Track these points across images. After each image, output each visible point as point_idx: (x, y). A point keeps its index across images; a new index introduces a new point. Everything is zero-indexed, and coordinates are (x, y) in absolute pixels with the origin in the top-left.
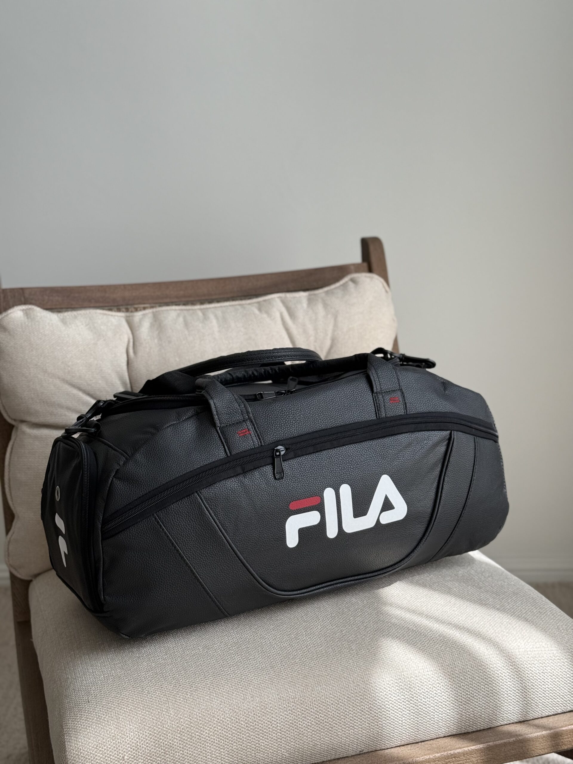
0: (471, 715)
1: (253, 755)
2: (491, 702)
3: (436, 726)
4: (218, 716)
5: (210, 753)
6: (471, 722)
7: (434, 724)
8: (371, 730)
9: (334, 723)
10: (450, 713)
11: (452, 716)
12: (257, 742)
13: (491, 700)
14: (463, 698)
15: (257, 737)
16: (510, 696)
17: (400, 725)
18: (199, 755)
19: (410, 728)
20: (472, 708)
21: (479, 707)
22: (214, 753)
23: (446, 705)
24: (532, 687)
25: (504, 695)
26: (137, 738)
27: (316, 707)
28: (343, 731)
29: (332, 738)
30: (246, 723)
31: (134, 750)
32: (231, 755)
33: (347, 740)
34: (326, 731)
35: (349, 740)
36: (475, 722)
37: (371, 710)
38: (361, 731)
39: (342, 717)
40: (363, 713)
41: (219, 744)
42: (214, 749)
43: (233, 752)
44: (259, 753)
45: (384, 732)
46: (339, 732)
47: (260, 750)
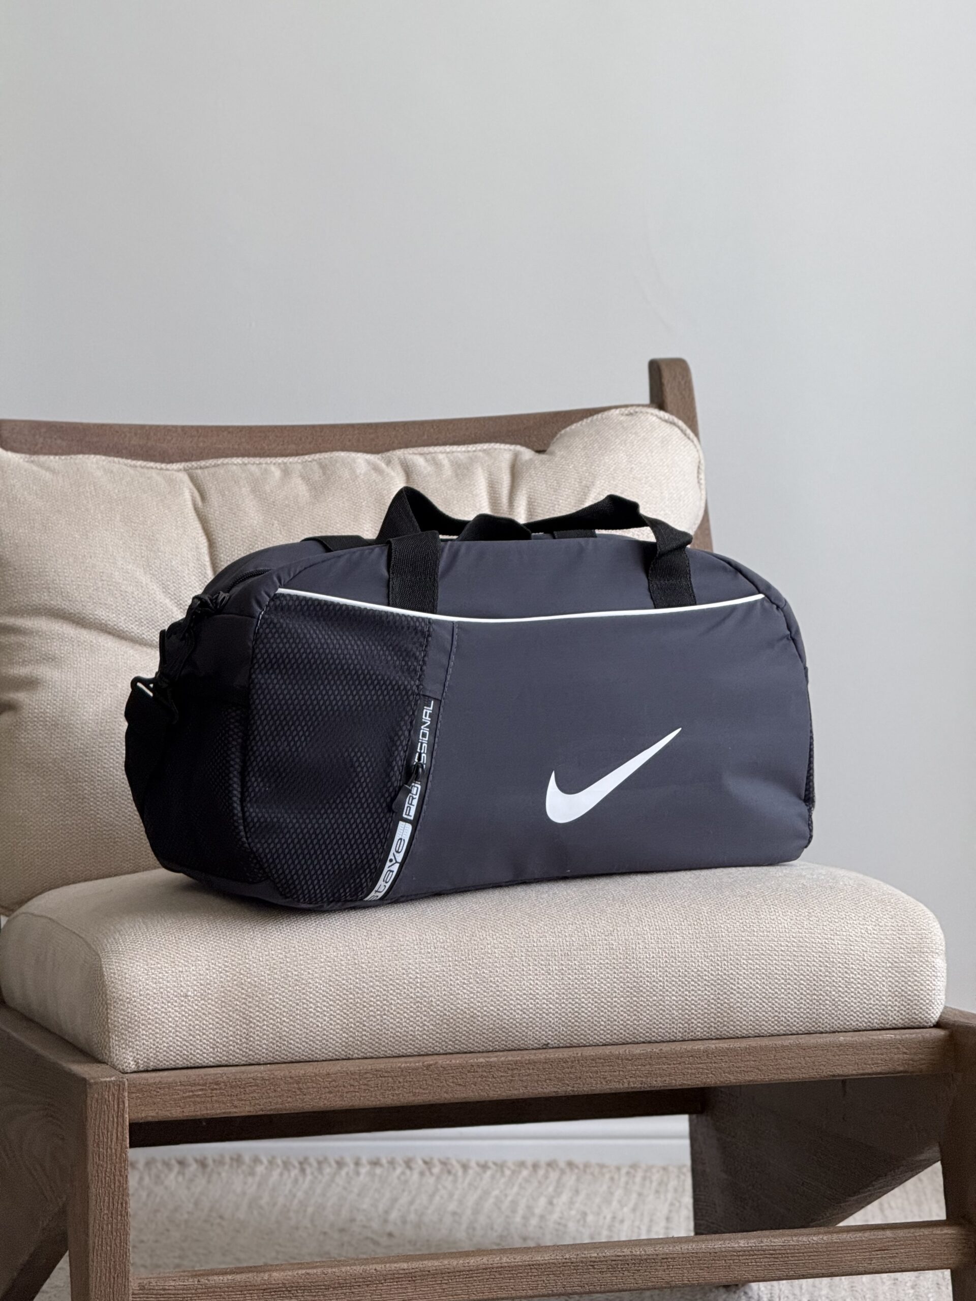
0: (726, 1005)
1: (378, 1017)
2: (758, 988)
3: (667, 1016)
5: (314, 1004)
6: (725, 1017)
7: (664, 1011)
8: (563, 1005)
9: (505, 986)
10: (689, 997)
11: (693, 1002)
12: (385, 997)
13: (757, 985)
14: (712, 975)
15: (384, 990)
16: (789, 984)
17: (609, 1004)
18: (297, 1004)
19: (625, 1012)
20: (725, 993)
21: (738, 993)
22: (319, 1005)
23: (683, 983)
24: (827, 973)
25: (779, 980)
27: (476, 959)
29: (501, 1009)
30: (370, 967)
32: (345, 1014)
33: (524, 1015)
35: (527, 1017)
36: (732, 1018)
37: (562, 974)
38: (547, 1005)
39: (517, 978)
40: (549, 976)
41: (327, 993)
42: (320, 999)
43: (348, 1008)
44: (388, 1016)
45: (583, 1012)
46: (512, 1000)
47: (388, 1011)
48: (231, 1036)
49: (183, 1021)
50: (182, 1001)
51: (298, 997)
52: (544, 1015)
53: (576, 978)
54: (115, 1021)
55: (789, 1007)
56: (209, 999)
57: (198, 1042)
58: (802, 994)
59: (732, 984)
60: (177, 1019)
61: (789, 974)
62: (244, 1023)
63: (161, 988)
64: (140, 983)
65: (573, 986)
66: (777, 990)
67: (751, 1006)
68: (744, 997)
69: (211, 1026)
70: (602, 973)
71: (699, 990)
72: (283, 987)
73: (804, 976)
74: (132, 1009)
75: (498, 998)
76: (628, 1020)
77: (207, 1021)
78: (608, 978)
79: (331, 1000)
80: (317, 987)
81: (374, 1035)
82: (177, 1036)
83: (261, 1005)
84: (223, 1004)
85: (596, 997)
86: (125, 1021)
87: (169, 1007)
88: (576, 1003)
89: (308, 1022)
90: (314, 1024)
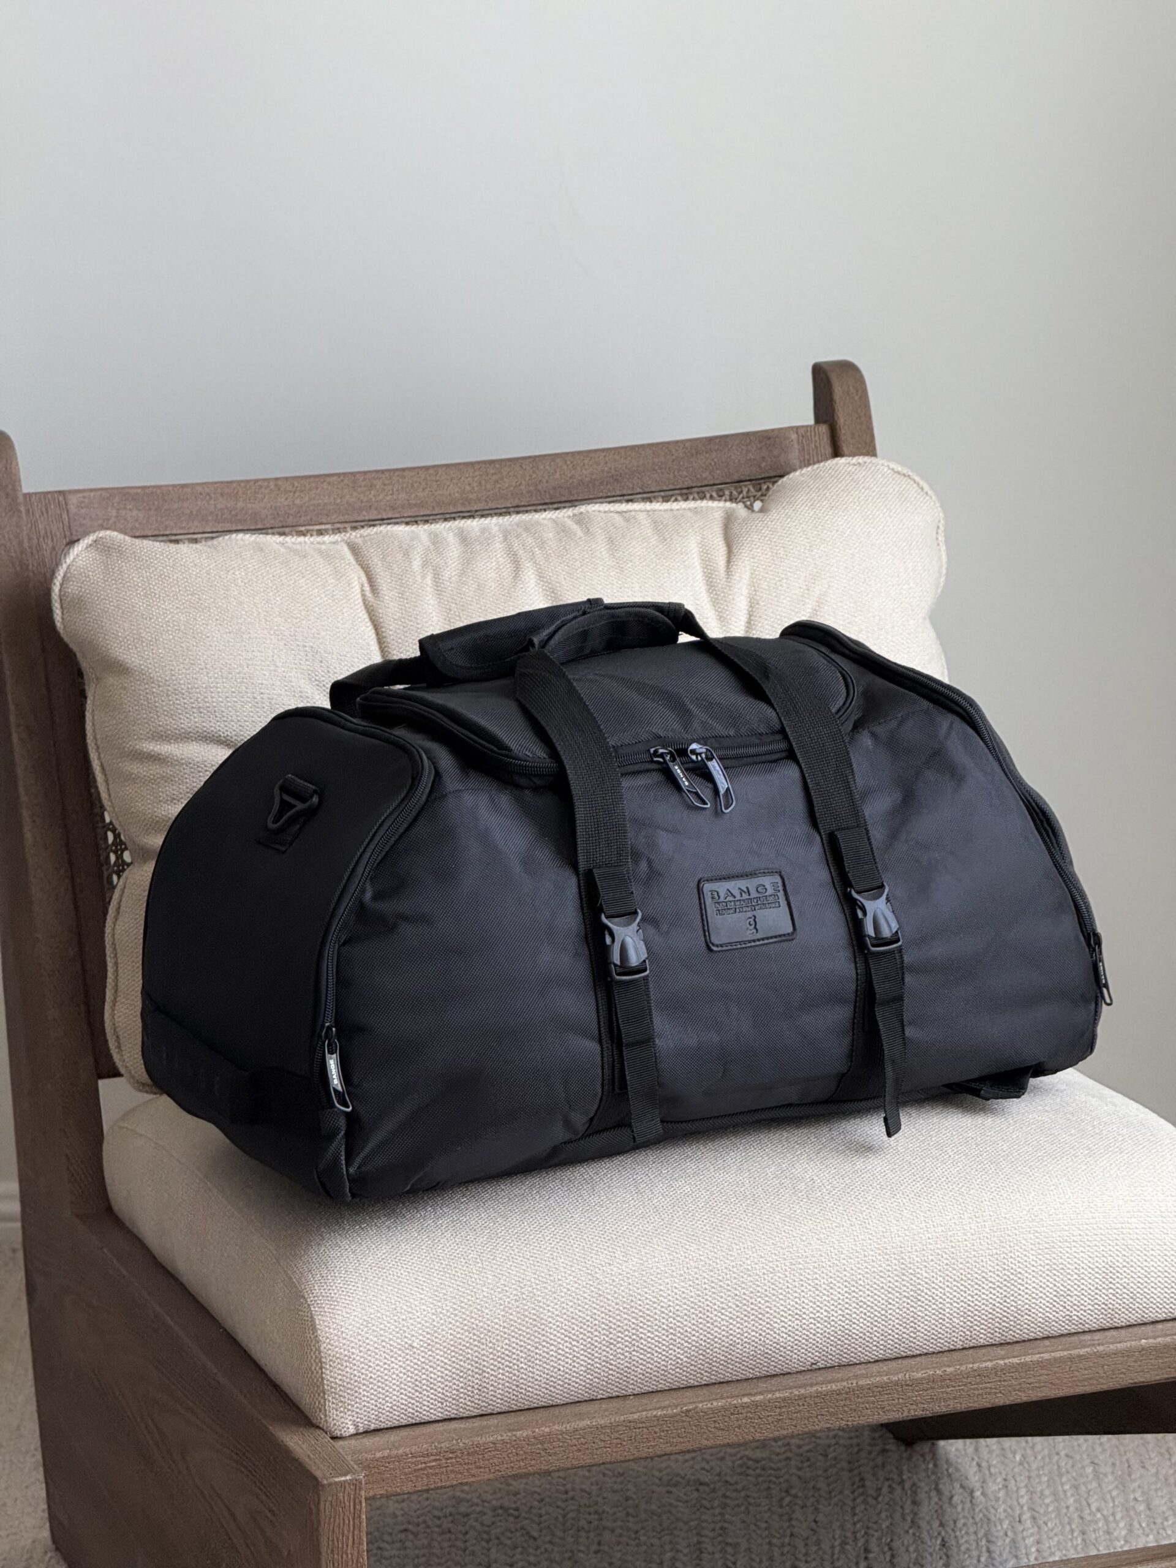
0: (1012, 1308)
1: (627, 1354)
2: (1048, 1286)
3: (948, 1325)
4: (568, 1284)
5: (555, 1346)
6: (1011, 1320)
7: (944, 1320)
8: (833, 1323)
9: (767, 1307)
10: (973, 1302)
11: (976, 1307)
12: (634, 1331)
13: (1048, 1283)
14: (998, 1275)
16: (1083, 1279)
17: (883, 1317)
18: (537, 1348)
19: (901, 1326)
20: (1013, 1295)
21: (1027, 1293)
22: (561, 1346)
23: (965, 1287)
24: (1125, 1264)
25: (1072, 1276)
26: (433, 1314)
27: (735, 1278)
28: (782, 1321)
29: (764, 1334)
30: (616, 1298)
31: (428, 1333)
32: (589, 1353)
33: (789, 1338)
34: (753, 1320)
35: (792, 1340)
36: (1018, 1322)
37: (832, 1288)
38: (815, 1325)
39: (781, 1297)
40: (817, 1292)
41: (570, 1332)
42: (562, 1339)
43: (593, 1347)
44: (637, 1352)
45: (854, 1328)
46: (776, 1322)
47: (638, 1347)
48: (462, 1388)
49: (408, 1376)
50: (407, 1354)
51: (537, 1340)
52: (811, 1336)
53: (846, 1292)
54: (332, 1382)
55: (1082, 1305)
56: (437, 1349)
57: (425, 1398)
58: (1097, 1288)
59: (1020, 1284)
60: (401, 1375)
61: (1082, 1268)
62: (476, 1373)
63: (383, 1341)
64: (360, 1337)
65: (843, 1300)
66: (1069, 1287)
67: (1041, 1307)
68: (1034, 1298)
69: (439, 1379)
70: (875, 1283)
71: (984, 1294)
72: (520, 1330)
73: (1100, 1269)
74: (351, 1368)
75: (761, 1322)
76: (904, 1333)
77: (435, 1374)
78: (882, 1288)
79: (574, 1340)
80: (558, 1326)
81: (621, 1374)
82: (401, 1394)
83: (495, 1352)
84: (453, 1354)
85: (869, 1311)
86: (344, 1381)
87: (392, 1362)
88: (847, 1319)
89: (548, 1367)
90: (555, 1368)
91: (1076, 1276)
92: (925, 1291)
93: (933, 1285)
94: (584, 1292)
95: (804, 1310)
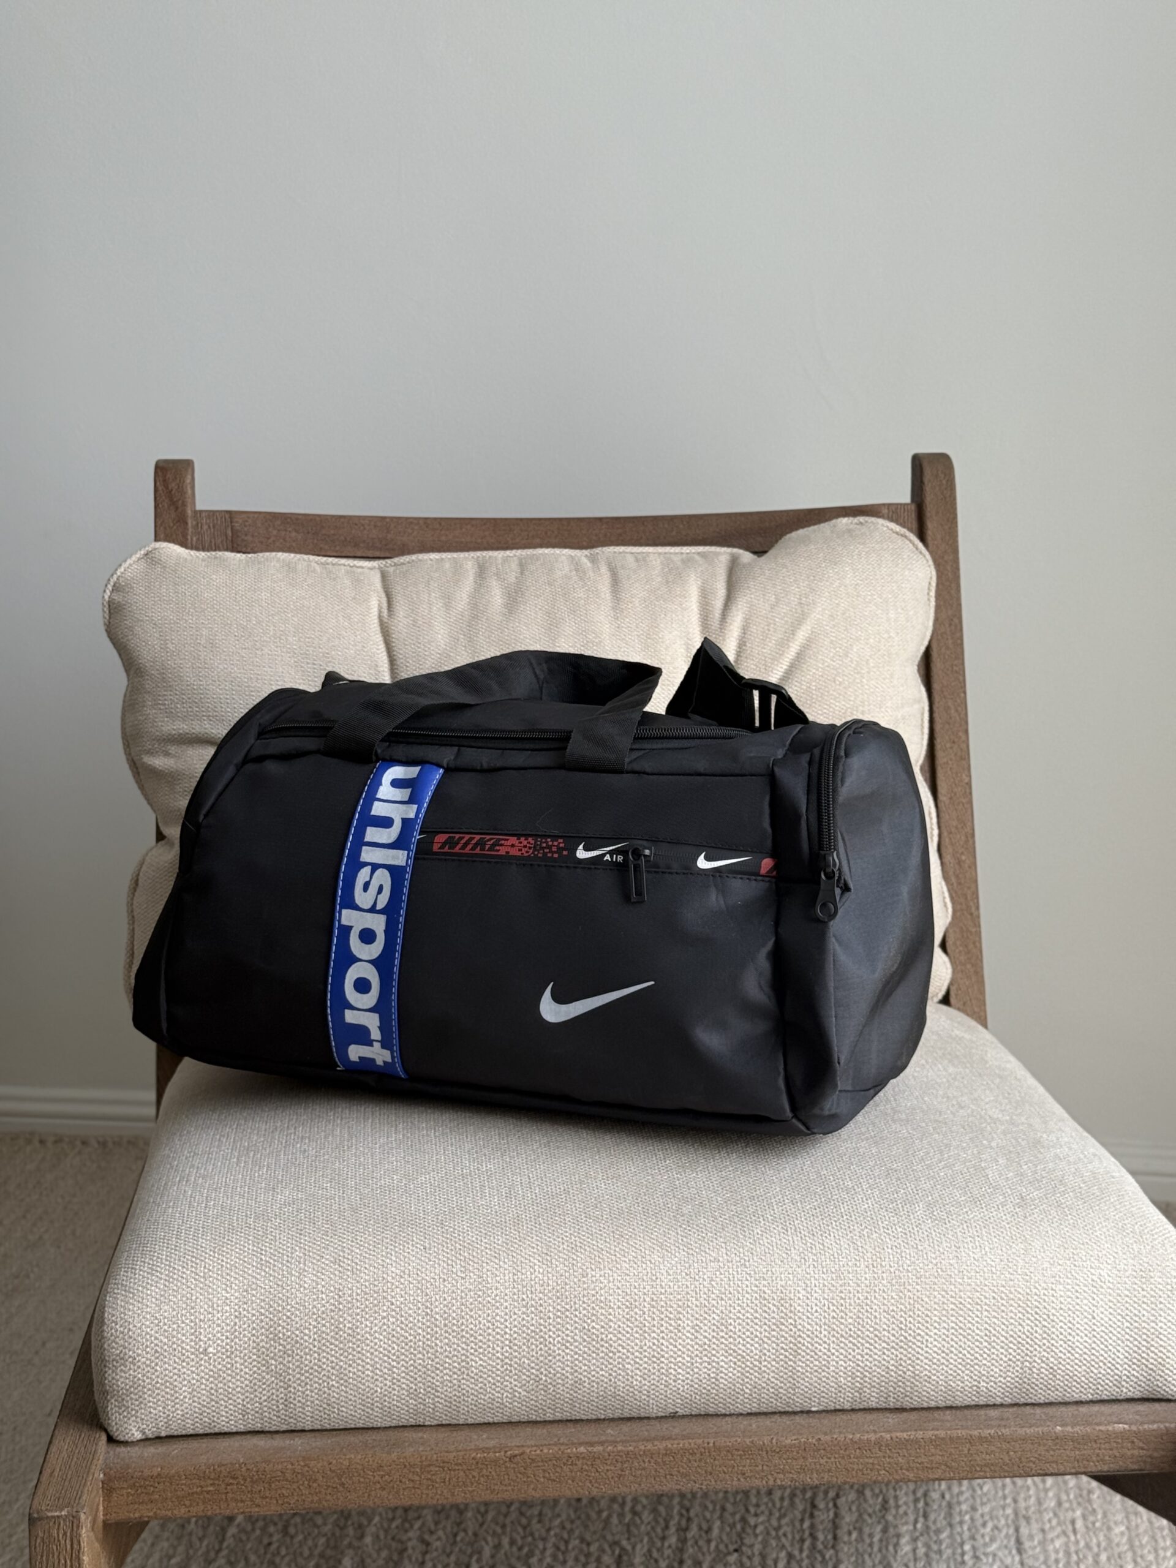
0: (909, 1372)
1: (455, 1382)
2: (952, 1352)
3: (832, 1384)
4: (393, 1297)
5: (372, 1365)
6: (907, 1386)
7: (828, 1378)
8: (697, 1370)
9: (619, 1345)
10: (862, 1362)
11: (866, 1368)
12: (463, 1358)
13: (952, 1349)
14: (893, 1335)
15: (464, 1349)
16: (994, 1348)
17: (756, 1369)
18: (350, 1366)
19: (777, 1379)
20: (910, 1359)
21: (926, 1358)
22: (378, 1366)
23: (854, 1344)
24: (1045, 1335)
25: (981, 1343)
26: (236, 1317)
27: (584, 1309)
28: (636, 1363)
29: (614, 1374)
30: (445, 1319)
31: (227, 1338)
32: (412, 1377)
33: (643, 1382)
35: (649, 1384)
36: (916, 1388)
37: (697, 1331)
38: (675, 1370)
39: (637, 1335)
40: (680, 1334)
41: (390, 1352)
42: (380, 1359)
43: (416, 1371)
44: (467, 1381)
45: (722, 1378)
46: (629, 1363)
47: (468, 1375)
48: (265, 1401)
49: (202, 1383)
50: (201, 1359)
51: (350, 1357)
52: (671, 1381)
53: (713, 1337)
55: (992, 1376)
56: (236, 1356)
57: (222, 1408)
58: (1010, 1360)
59: (919, 1347)
60: (194, 1381)
61: (994, 1335)
62: (281, 1387)
63: (174, 1343)
65: (709, 1346)
66: (977, 1355)
67: (942, 1375)
68: (934, 1364)
69: (239, 1389)
70: (748, 1330)
71: (876, 1354)
72: (332, 1343)
73: (1014, 1338)
75: (611, 1361)
76: (782, 1388)
77: (233, 1384)
78: (757, 1336)
79: (394, 1360)
80: (376, 1344)
81: (450, 1402)
82: (194, 1402)
83: (302, 1366)
84: (255, 1363)
85: (739, 1360)
86: (127, 1384)
87: (183, 1367)
88: (713, 1367)
89: (363, 1387)
90: (372, 1388)
91: (986, 1344)
92: (806, 1344)
93: (816, 1339)
94: (410, 1309)
95: (662, 1353)
